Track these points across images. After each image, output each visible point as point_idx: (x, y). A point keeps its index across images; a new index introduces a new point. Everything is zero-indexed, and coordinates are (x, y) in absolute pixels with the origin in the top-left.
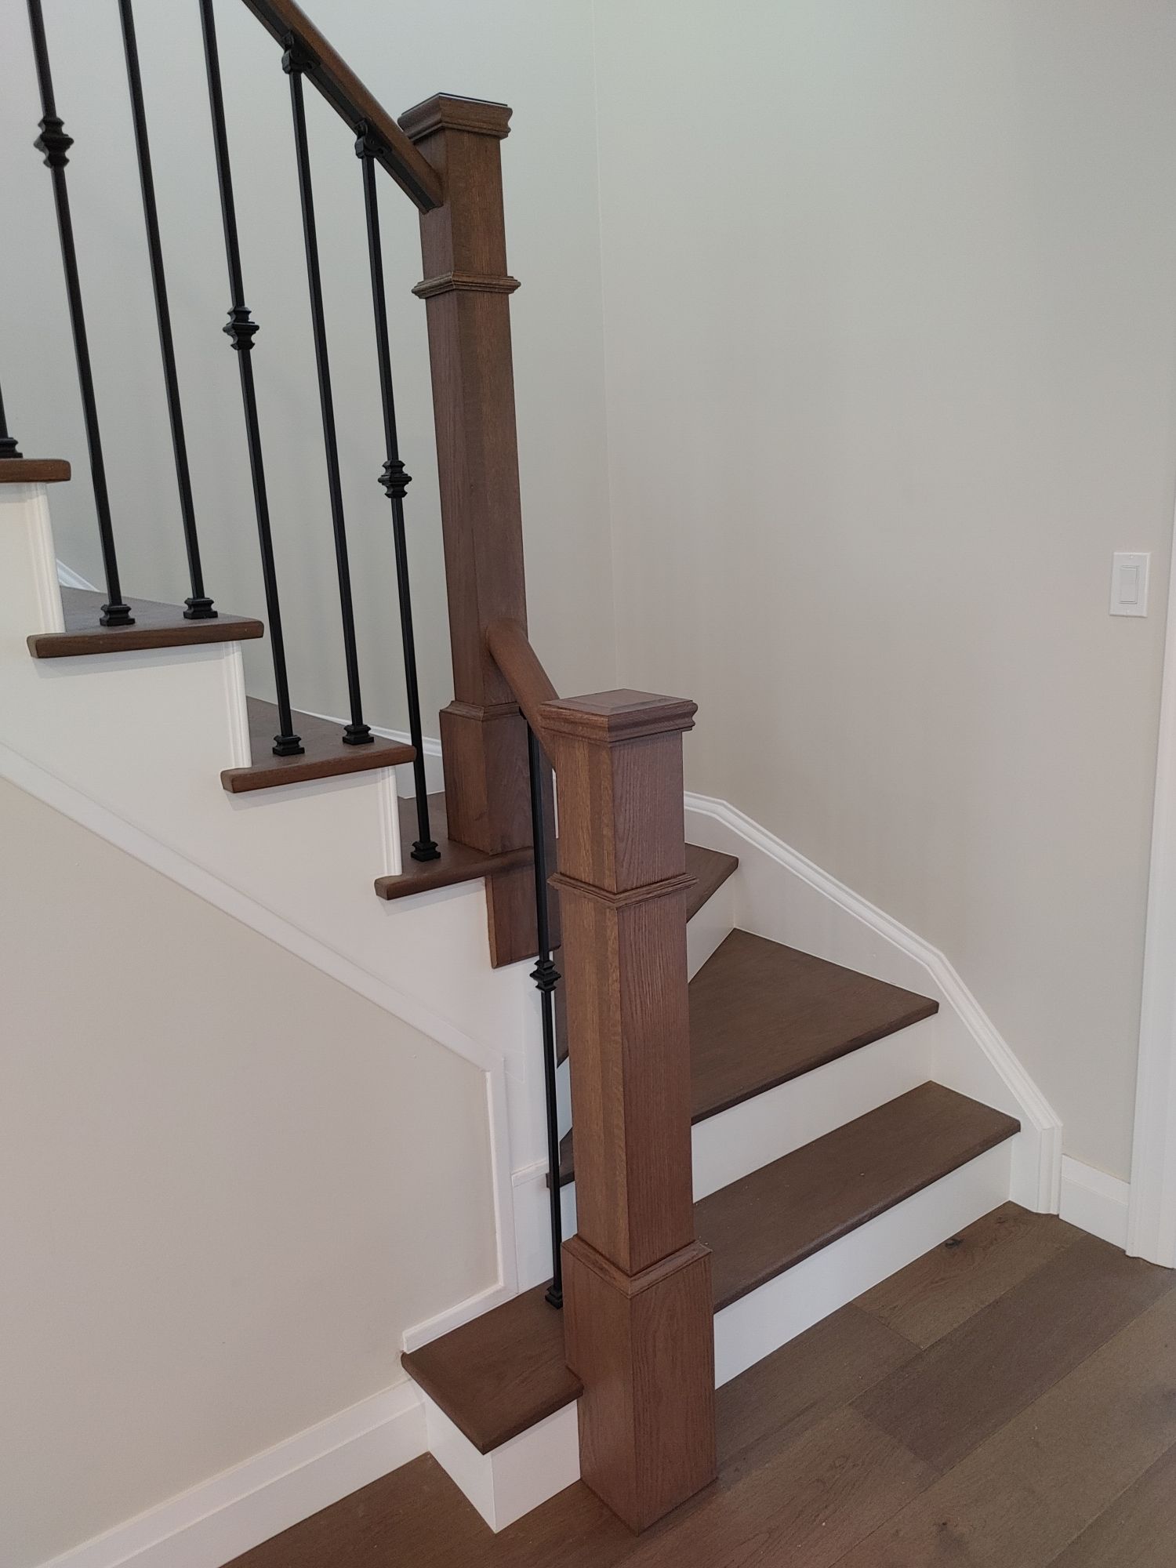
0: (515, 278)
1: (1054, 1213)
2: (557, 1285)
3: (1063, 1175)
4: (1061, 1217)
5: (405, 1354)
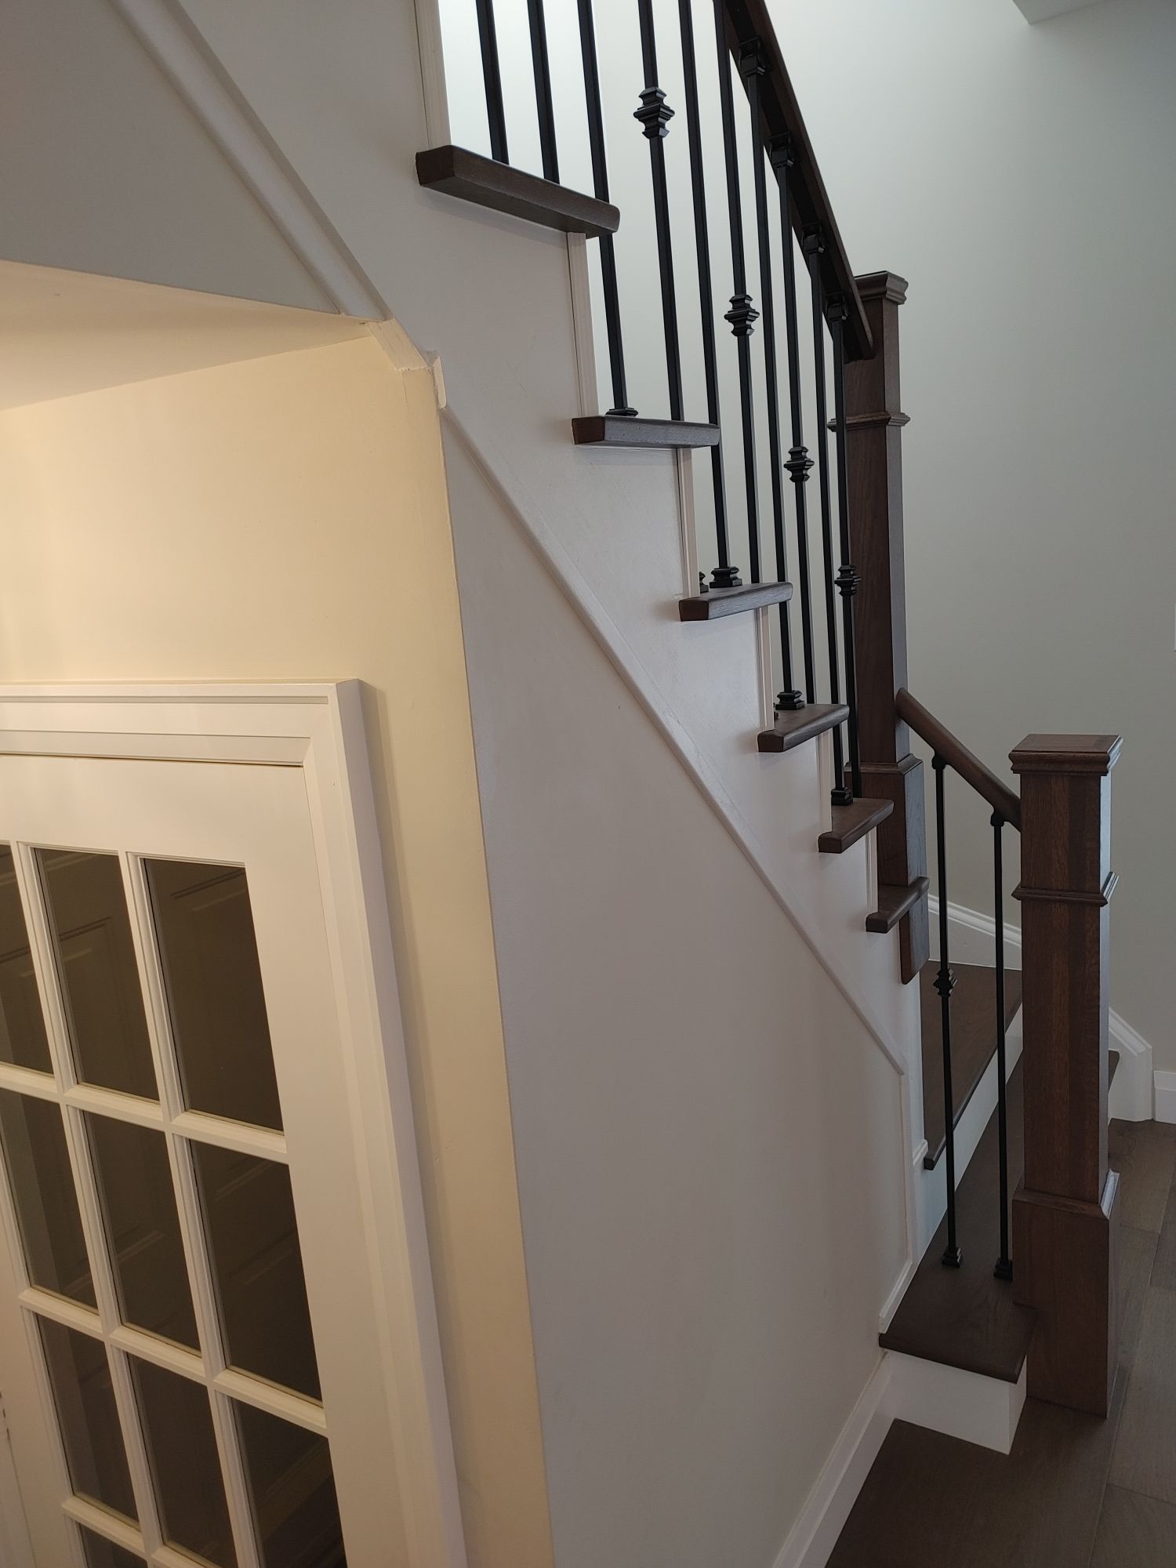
0: (906, 414)
1: (1150, 1118)
2: (952, 1248)
3: (1155, 1086)
4: (1157, 1119)
5: (881, 1335)
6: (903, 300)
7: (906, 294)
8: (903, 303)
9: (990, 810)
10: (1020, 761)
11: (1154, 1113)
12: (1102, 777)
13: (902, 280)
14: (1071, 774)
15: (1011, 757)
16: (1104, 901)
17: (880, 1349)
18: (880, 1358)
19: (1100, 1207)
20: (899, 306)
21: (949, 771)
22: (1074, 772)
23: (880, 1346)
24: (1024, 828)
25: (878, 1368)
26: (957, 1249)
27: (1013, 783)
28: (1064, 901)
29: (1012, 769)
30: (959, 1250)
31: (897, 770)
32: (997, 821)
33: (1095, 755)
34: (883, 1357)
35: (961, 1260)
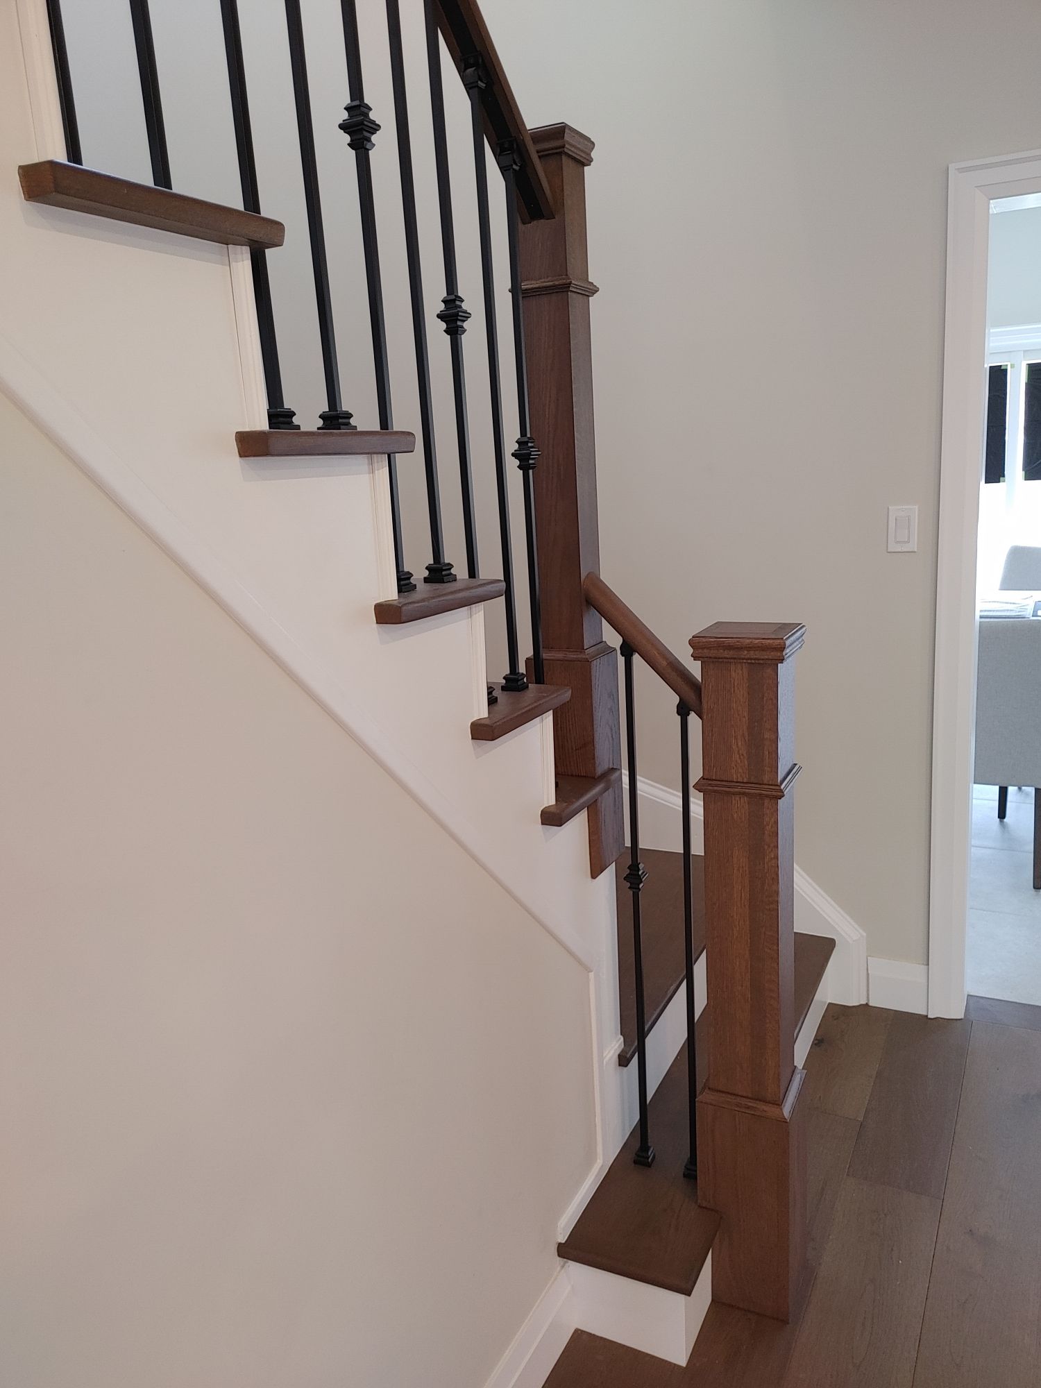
0: (595, 284)
1: (864, 1003)
2: (644, 1147)
3: (869, 972)
4: (871, 1004)
5: (560, 1244)
6: (589, 161)
7: (593, 154)
8: (590, 165)
9: (676, 699)
10: (700, 646)
11: (868, 1000)
12: (779, 665)
13: (588, 139)
14: (749, 661)
15: (690, 642)
16: (781, 794)
17: (559, 1258)
18: (559, 1268)
19: (781, 1109)
20: (586, 168)
21: (636, 658)
22: (751, 659)
23: (559, 1256)
24: (705, 717)
25: (555, 1279)
26: (650, 1147)
27: (695, 669)
28: (744, 794)
29: (692, 656)
30: (652, 1149)
31: (584, 656)
32: (683, 710)
33: (771, 641)
34: (563, 1267)
35: (653, 1160)
